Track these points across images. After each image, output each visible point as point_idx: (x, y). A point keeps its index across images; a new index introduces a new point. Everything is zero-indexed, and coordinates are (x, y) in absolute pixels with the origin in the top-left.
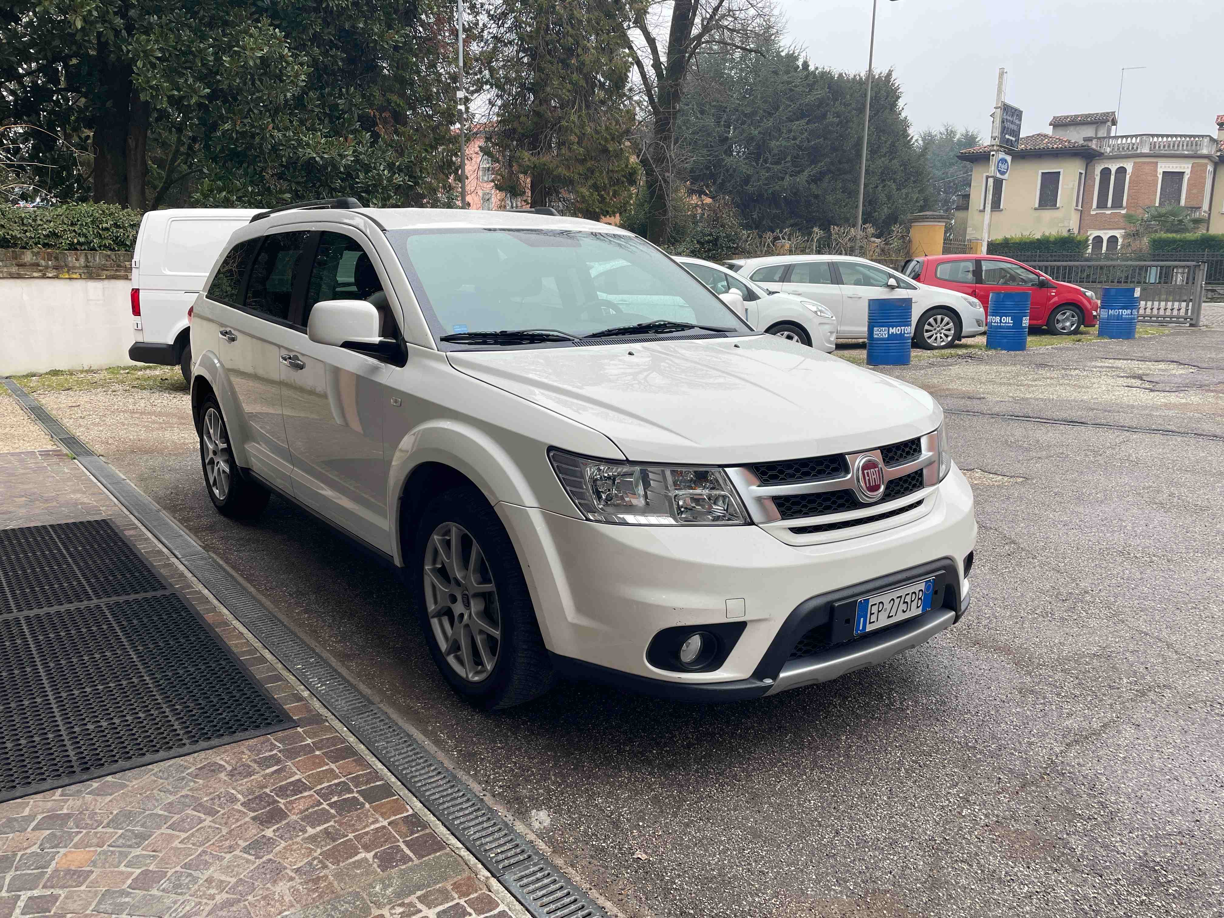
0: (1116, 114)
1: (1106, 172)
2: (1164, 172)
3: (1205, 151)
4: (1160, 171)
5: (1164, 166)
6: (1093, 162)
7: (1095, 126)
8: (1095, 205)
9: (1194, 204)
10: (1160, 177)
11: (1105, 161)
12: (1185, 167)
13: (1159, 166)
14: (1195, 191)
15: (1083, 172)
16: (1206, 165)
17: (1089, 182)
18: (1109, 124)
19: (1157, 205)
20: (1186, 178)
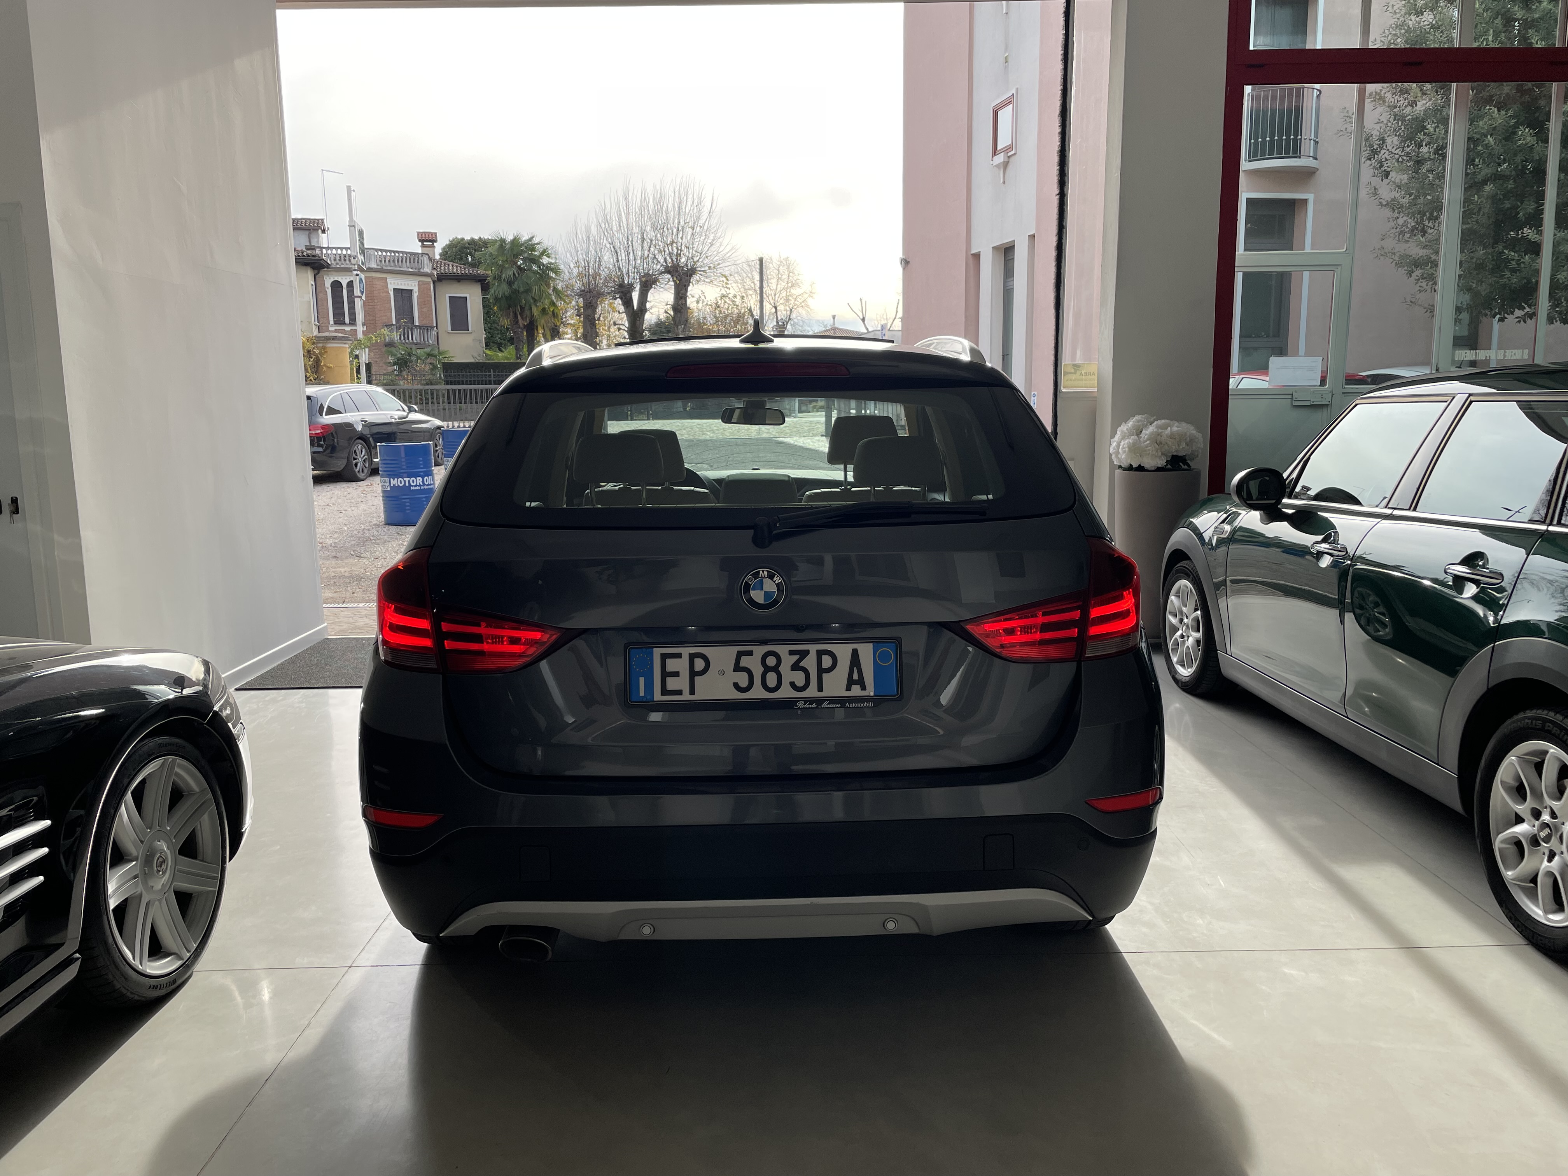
0: (325, 221)
1: (336, 285)
2: (394, 289)
3: (427, 270)
4: (391, 287)
5: (394, 283)
6: (322, 272)
7: (307, 232)
8: (332, 322)
9: (426, 322)
10: (392, 293)
11: (334, 273)
12: (411, 284)
13: (389, 281)
14: (425, 310)
15: (314, 284)
16: (429, 283)
17: (321, 295)
18: (320, 231)
19: (394, 323)
20: (415, 295)
